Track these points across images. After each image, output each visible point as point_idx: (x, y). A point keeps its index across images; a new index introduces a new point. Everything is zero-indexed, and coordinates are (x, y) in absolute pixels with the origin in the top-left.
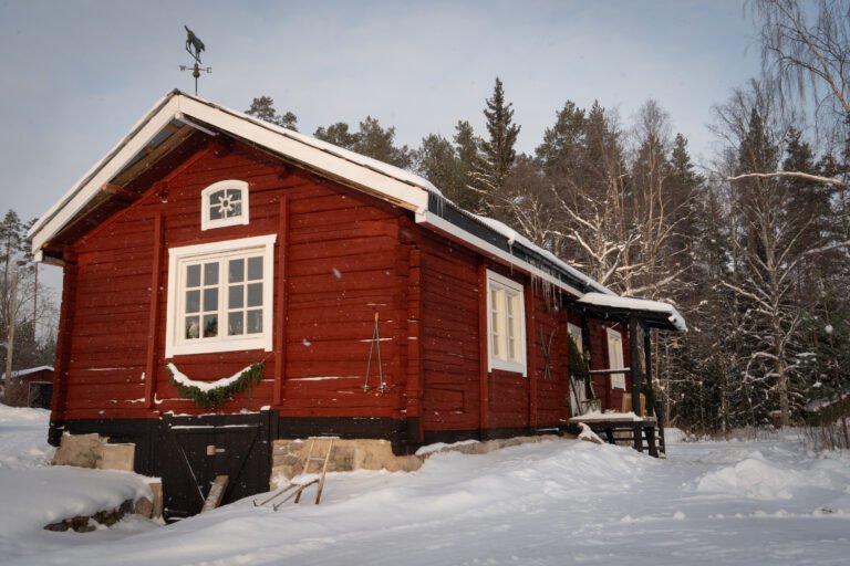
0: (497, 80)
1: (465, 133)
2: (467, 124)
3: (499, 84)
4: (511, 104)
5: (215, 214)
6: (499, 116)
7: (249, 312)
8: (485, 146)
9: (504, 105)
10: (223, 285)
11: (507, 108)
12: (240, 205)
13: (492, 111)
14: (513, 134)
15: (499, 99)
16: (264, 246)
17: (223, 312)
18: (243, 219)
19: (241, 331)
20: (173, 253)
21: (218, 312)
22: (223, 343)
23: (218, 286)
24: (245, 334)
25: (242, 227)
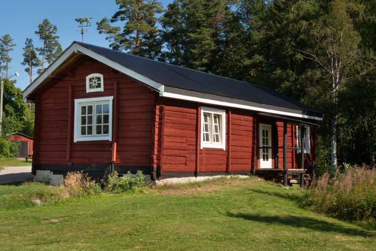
5: (91, 87)
7: (104, 125)
10: (94, 115)
12: (100, 83)
16: (109, 100)
17: (94, 125)
18: (101, 89)
19: (100, 133)
20: (76, 101)
21: (92, 125)
22: (95, 137)
23: (92, 115)
24: (102, 134)
25: (101, 92)
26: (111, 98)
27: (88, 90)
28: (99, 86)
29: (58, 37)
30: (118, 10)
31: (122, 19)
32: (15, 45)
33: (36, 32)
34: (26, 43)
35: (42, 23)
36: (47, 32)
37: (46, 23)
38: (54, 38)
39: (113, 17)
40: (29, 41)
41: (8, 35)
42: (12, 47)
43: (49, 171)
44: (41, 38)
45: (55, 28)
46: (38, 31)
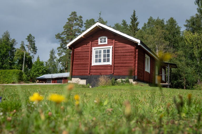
0: (134, 11)
1: (124, 23)
2: (125, 21)
3: (135, 11)
4: (137, 17)
5: (101, 42)
6: (134, 19)
7: (107, 59)
8: (130, 26)
10: (102, 54)
11: (136, 17)
12: (106, 41)
13: (132, 18)
14: (137, 24)
15: (134, 15)
16: (110, 48)
17: (102, 58)
18: (106, 43)
19: (105, 62)
20: (93, 48)
21: (101, 58)
22: (102, 63)
23: (101, 54)
24: (106, 62)
25: (106, 44)
26: (111, 47)
27: (99, 43)
28: (105, 41)
29: (35, 41)
30: (64, 31)
31: (65, 35)
32: (17, 43)
33: (26, 39)
34: (21, 43)
35: (29, 35)
36: (31, 39)
37: (30, 35)
38: (33, 41)
39: (62, 33)
40: (23, 42)
41: (14, 39)
42: (16, 44)
43: (79, 78)
44: (28, 41)
45: (34, 38)
46: (27, 38)
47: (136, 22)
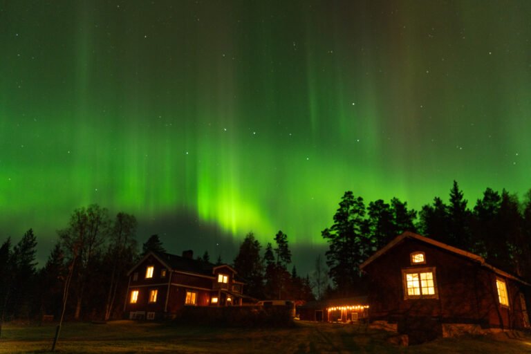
0: (455, 181)
1: (438, 202)
2: (439, 199)
4: (462, 191)
6: (456, 196)
8: (448, 207)
9: (459, 191)
11: (460, 193)
13: (452, 194)
14: (465, 203)
15: (456, 190)
16: (432, 270)
20: (403, 270)
25: (424, 264)
29: (288, 242)
30: (334, 224)
31: (336, 230)
34: (267, 246)
35: (278, 233)
36: (282, 238)
37: (281, 233)
38: (285, 242)
39: (331, 228)
40: (269, 244)
43: (385, 321)
44: (278, 242)
45: (286, 236)
46: (275, 238)
47: (462, 200)
